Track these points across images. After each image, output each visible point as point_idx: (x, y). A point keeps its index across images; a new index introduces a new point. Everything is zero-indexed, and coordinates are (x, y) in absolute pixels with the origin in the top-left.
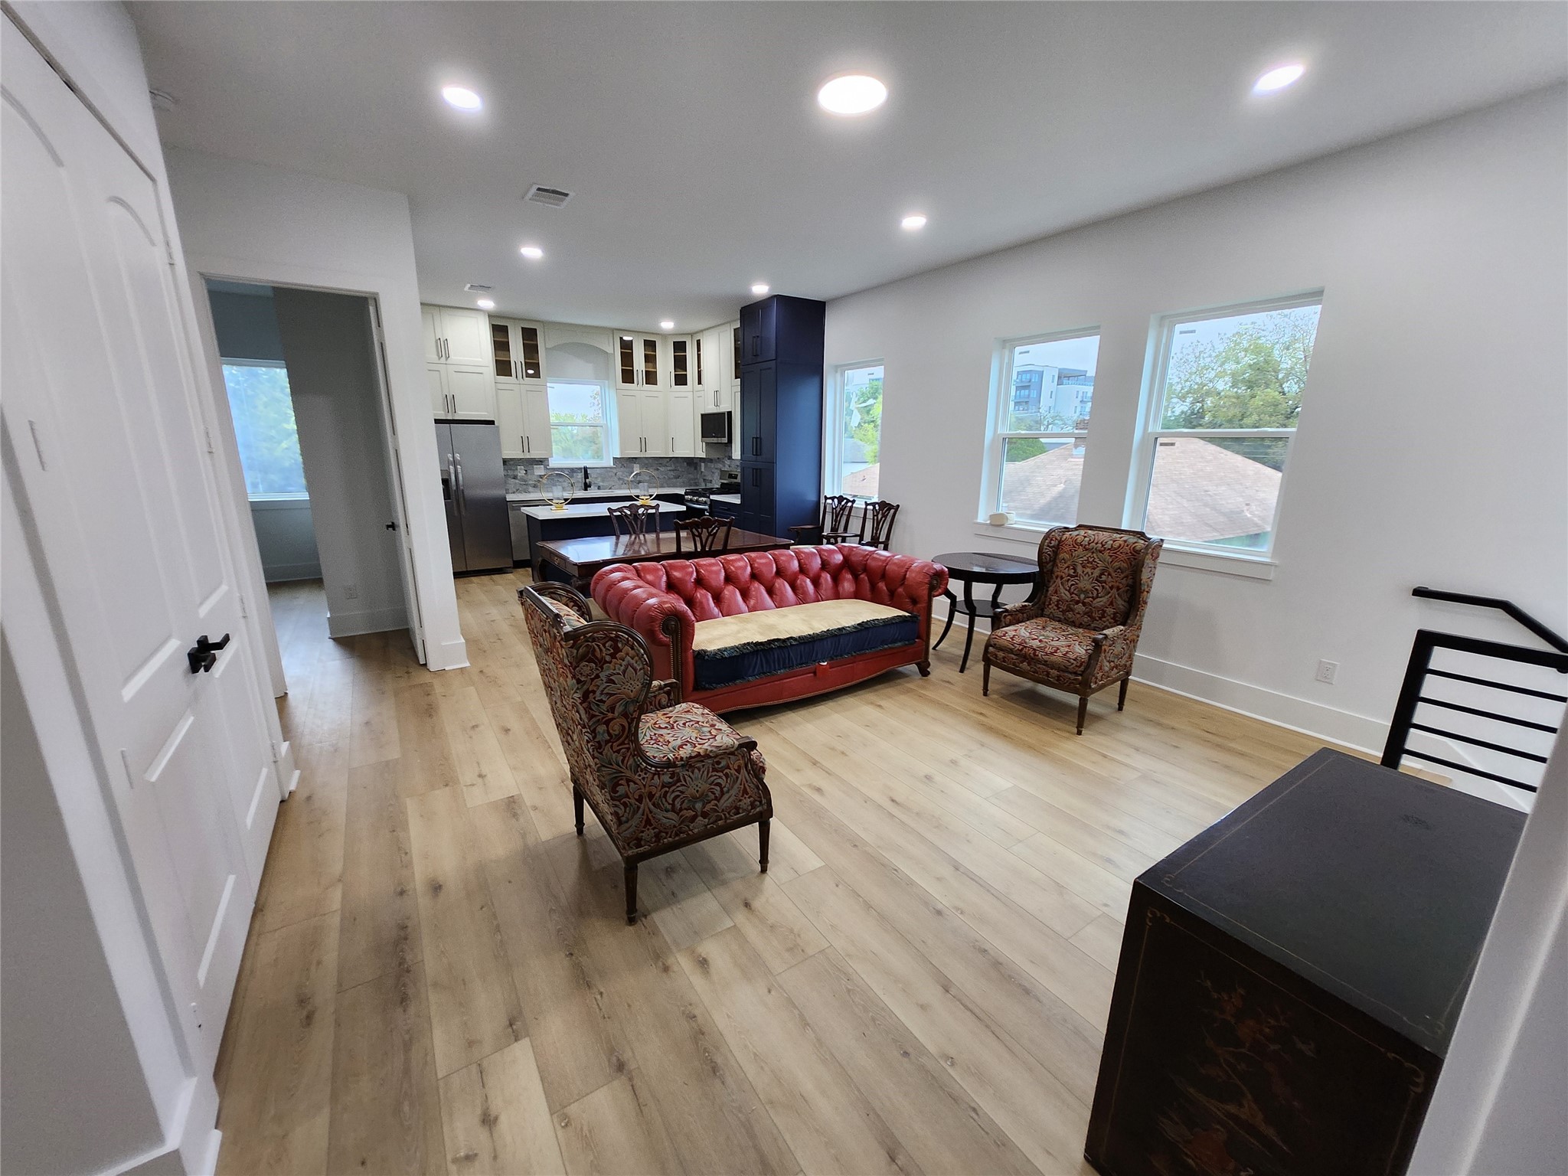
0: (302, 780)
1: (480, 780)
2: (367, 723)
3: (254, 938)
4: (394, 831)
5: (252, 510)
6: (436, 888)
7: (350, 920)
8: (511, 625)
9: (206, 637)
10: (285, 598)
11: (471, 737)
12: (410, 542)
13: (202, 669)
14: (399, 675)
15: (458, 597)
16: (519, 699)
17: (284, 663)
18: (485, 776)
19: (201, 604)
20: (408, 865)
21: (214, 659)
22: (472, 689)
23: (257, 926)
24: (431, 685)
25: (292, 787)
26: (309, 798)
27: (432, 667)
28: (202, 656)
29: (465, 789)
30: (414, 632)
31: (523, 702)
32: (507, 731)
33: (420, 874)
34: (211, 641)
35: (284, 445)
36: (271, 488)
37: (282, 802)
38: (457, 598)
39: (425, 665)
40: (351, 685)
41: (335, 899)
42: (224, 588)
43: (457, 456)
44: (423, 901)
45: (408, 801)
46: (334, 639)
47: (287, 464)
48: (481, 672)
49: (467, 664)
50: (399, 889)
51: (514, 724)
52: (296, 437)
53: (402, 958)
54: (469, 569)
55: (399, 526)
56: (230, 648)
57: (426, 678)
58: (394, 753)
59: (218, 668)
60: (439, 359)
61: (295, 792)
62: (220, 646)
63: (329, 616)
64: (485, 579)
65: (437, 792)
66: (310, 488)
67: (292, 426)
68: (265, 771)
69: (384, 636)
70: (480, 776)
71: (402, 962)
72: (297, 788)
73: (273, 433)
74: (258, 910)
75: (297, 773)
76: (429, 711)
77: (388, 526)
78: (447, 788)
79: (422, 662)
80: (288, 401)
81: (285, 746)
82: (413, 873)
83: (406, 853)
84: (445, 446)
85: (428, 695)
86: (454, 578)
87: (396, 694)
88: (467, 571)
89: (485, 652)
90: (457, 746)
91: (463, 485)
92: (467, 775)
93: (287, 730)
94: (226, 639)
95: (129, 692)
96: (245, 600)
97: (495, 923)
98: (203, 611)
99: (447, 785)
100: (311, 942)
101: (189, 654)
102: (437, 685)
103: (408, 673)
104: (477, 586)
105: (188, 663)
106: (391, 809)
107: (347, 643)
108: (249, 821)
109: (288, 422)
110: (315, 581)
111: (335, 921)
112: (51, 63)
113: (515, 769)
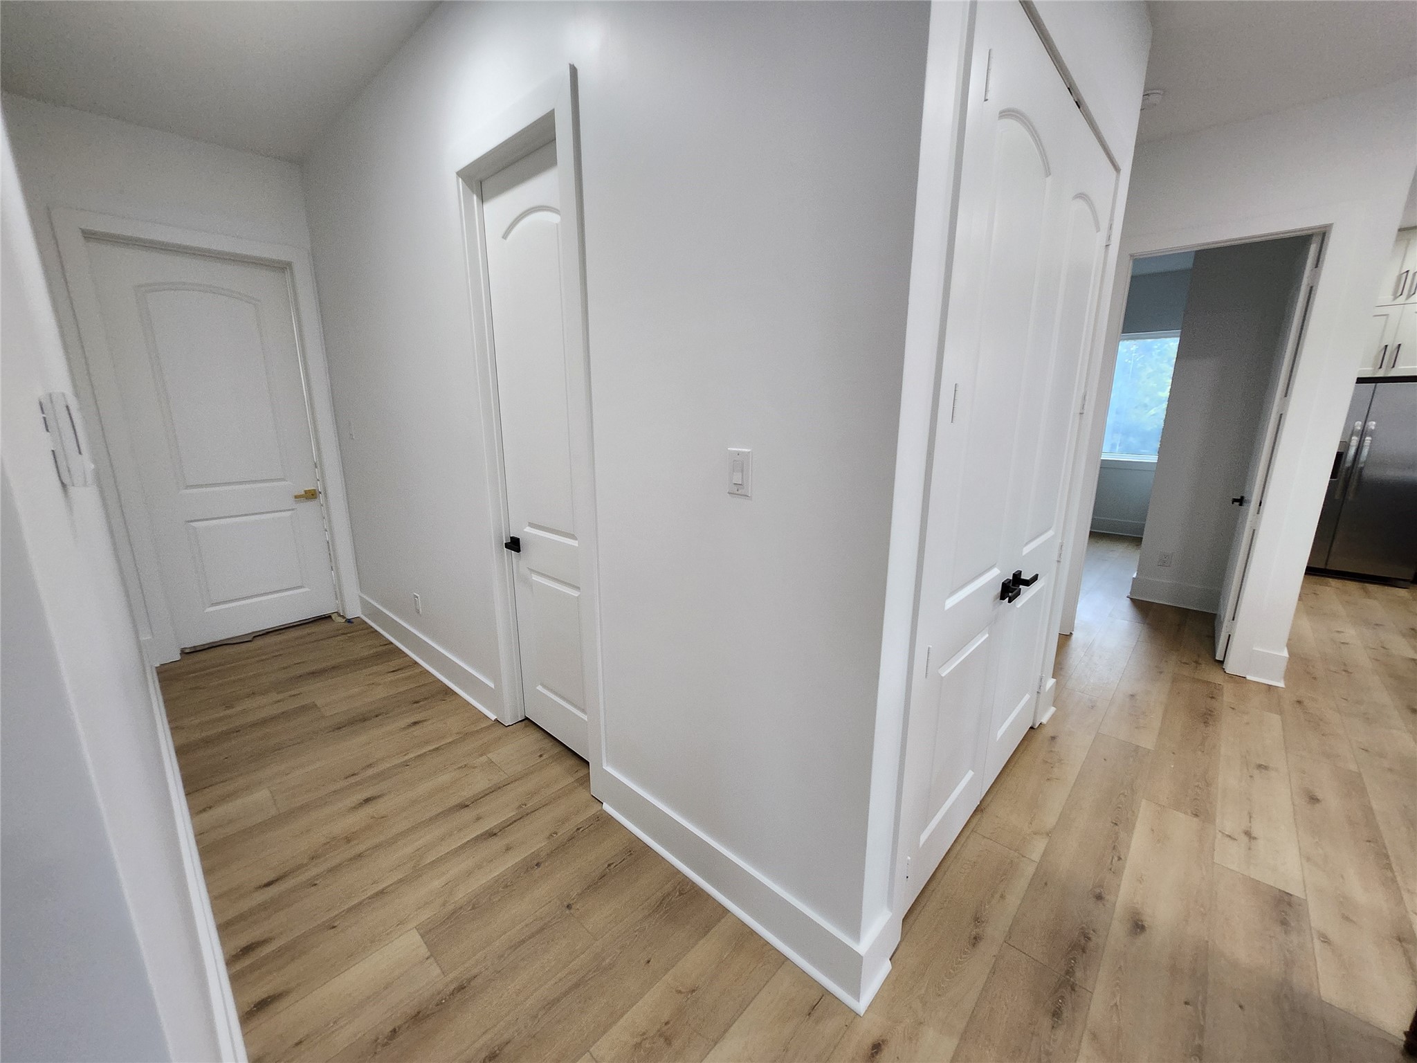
0: (1053, 718)
1: (1245, 839)
2: (1132, 696)
3: (967, 833)
4: (1116, 824)
5: (1101, 468)
6: (1138, 927)
7: (1042, 880)
8: (1377, 660)
9: (1021, 572)
10: (1103, 547)
11: (1251, 777)
12: (1257, 522)
13: (1007, 599)
14: (1184, 661)
15: (1300, 598)
16: (1353, 767)
17: (1079, 606)
18: (1255, 838)
19: (1027, 544)
20: (1117, 873)
21: (1019, 594)
22: (1275, 719)
23: (974, 821)
24: (1219, 688)
25: (1044, 720)
26: (1053, 738)
27: (1232, 667)
28: (1011, 588)
29: (1219, 836)
30: (1221, 623)
31: (1360, 775)
32: (1314, 799)
33: (1125, 893)
34: (1023, 577)
35: (1152, 412)
36: (1128, 450)
37: (1032, 728)
38: (1299, 600)
39: (1222, 662)
40: (1132, 650)
41: (1037, 849)
42: (1051, 533)
43: (1372, 425)
44: (1118, 929)
45: (1144, 802)
46: (1131, 599)
47: (1149, 429)
48: (1299, 702)
49: (1281, 684)
50: (1098, 891)
51: (1332, 800)
52: (1165, 405)
53: (1072, 967)
54: (1328, 568)
55: (1249, 502)
56: (1035, 587)
57: (1215, 677)
58: (1148, 741)
59: (1020, 602)
60: (1395, 298)
61: (1044, 725)
62: (1027, 583)
63: (1135, 576)
64: (1352, 586)
65: (1181, 815)
66: (1161, 452)
67: (1166, 394)
68: (1027, 697)
69: (1184, 613)
70: (1248, 833)
71: (1070, 972)
72: (1047, 723)
73: (1147, 400)
74: (979, 810)
75: (1053, 709)
76: (1207, 717)
77: (1235, 500)
78: (1195, 819)
79: (1219, 657)
80: (1170, 370)
81: (1051, 682)
82: (1119, 886)
83: (1120, 859)
84: (1361, 411)
85: (1212, 698)
86: (1306, 574)
87: (1175, 680)
88: (1325, 569)
89: (1315, 678)
90: (1228, 778)
91: (1365, 462)
92: (1229, 821)
93: (1059, 669)
94: (1035, 578)
95: (950, 603)
96: (1064, 548)
97: (1197, 1042)
98: (1026, 550)
99: (1196, 815)
100: (1004, 872)
101: (1003, 584)
102: (1228, 694)
103: (1196, 662)
104: (1332, 590)
105: (1000, 590)
106: (1122, 798)
107: (1143, 608)
108: (1000, 733)
109: (1164, 391)
110: (1135, 539)
111: (1030, 870)
112: (1071, 89)
113: (1308, 859)
